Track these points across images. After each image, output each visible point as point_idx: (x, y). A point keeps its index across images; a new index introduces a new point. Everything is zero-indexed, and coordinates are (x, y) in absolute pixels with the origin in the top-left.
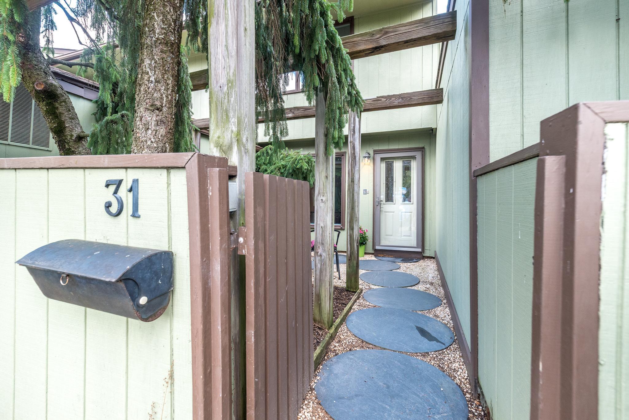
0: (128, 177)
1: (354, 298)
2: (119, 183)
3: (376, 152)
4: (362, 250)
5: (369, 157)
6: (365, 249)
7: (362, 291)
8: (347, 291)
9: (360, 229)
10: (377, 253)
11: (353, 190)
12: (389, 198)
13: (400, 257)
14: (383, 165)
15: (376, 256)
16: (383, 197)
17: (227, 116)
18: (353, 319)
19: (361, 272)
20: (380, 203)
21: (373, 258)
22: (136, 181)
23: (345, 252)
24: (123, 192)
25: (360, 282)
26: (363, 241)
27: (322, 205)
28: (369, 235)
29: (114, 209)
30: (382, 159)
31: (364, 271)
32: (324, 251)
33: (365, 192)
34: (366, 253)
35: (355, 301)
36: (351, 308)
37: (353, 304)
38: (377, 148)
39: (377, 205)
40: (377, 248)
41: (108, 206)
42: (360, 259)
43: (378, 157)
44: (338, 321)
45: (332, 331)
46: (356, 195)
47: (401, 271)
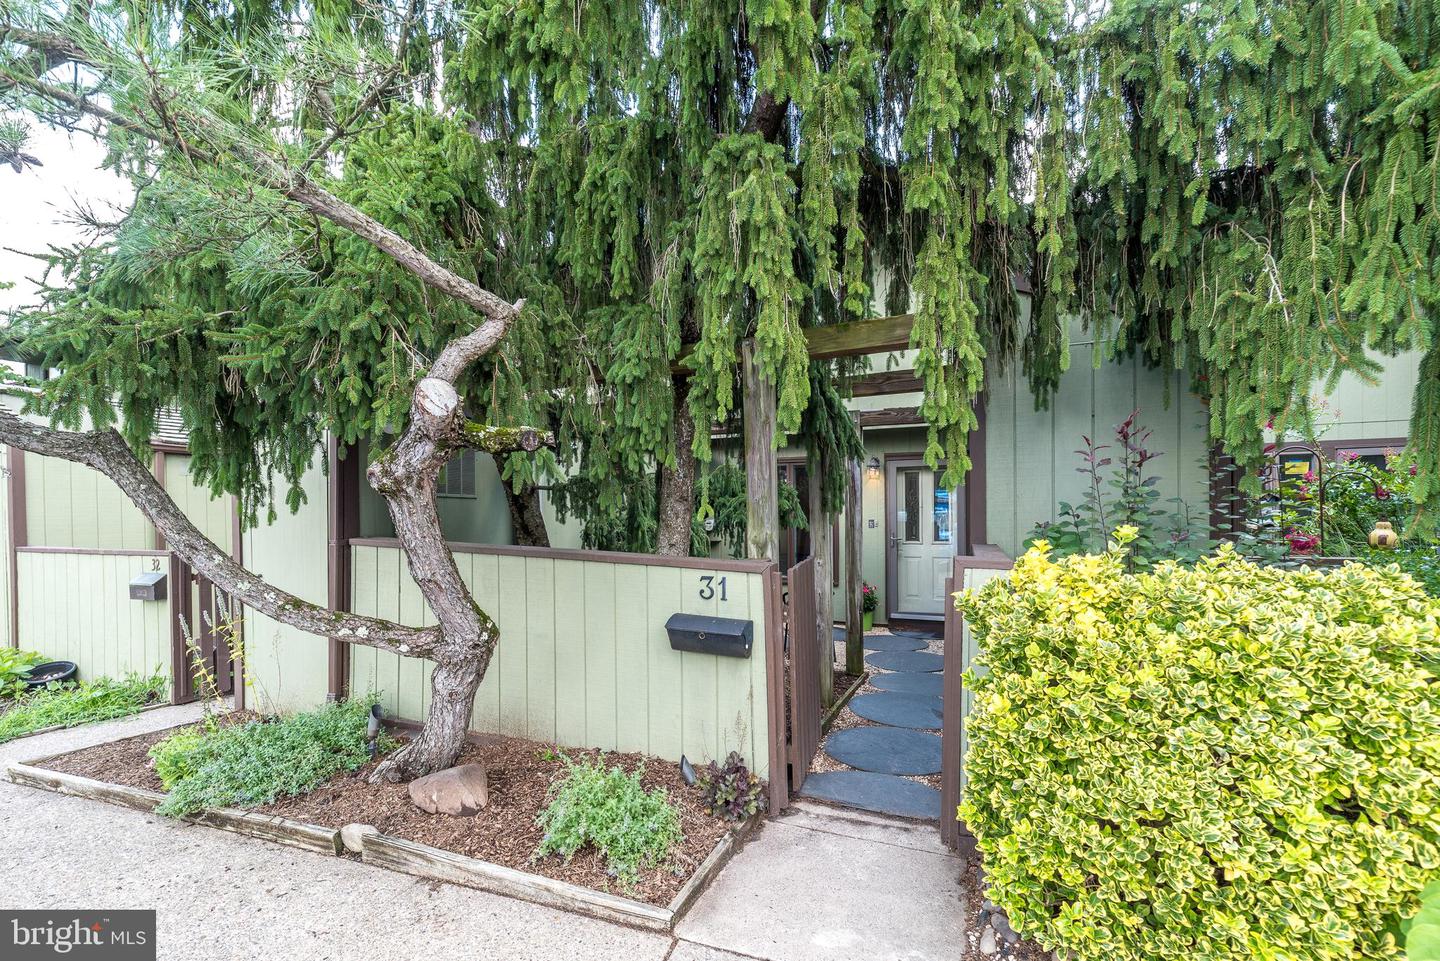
0: (718, 576)
1: (858, 681)
2: (711, 578)
3: (888, 457)
4: (867, 620)
5: (877, 467)
6: (873, 619)
7: (867, 675)
8: (848, 675)
9: (865, 584)
10: (893, 624)
11: (854, 538)
12: (913, 532)
13: (932, 631)
14: (902, 480)
15: (890, 630)
16: (902, 533)
17: (762, 522)
18: (856, 702)
19: (867, 652)
20: (896, 544)
21: (887, 633)
22: (724, 579)
23: (843, 623)
24: (713, 585)
25: (866, 665)
26: (869, 605)
27: (819, 568)
28: (880, 595)
29: (707, 593)
30: (899, 470)
31: (871, 652)
32: (823, 620)
33: (872, 525)
34: (874, 625)
35: (859, 686)
36: (853, 692)
37: (857, 688)
38: (890, 451)
39: (892, 549)
40: (894, 616)
41: (702, 591)
42: (865, 633)
43: (893, 466)
44: (840, 702)
45: (834, 709)
46: (857, 544)
47: (930, 651)
